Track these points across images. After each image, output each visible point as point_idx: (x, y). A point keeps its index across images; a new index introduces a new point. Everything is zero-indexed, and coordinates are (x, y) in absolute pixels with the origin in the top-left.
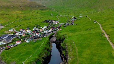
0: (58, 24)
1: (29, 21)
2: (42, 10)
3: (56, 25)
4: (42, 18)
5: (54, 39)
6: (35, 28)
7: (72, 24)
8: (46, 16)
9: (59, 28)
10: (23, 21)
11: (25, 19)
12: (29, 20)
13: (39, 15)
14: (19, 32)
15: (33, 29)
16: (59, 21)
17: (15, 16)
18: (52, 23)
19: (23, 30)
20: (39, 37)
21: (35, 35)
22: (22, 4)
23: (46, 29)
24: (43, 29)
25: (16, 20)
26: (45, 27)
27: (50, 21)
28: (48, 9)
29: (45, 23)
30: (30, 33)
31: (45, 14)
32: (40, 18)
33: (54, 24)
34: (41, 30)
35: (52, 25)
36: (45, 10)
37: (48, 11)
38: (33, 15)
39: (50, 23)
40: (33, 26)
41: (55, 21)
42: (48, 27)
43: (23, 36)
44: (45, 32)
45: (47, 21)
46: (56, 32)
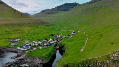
0: (61, 37)
1: (38, 36)
2: (47, 26)
3: (59, 38)
4: (48, 33)
5: (58, 47)
6: (44, 40)
7: (71, 37)
8: (51, 31)
9: (61, 40)
10: (33, 35)
11: (34, 33)
12: (38, 34)
13: (45, 30)
14: (33, 43)
15: (43, 41)
16: (62, 35)
17: (26, 32)
18: (56, 36)
19: (36, 41)
20: (48, 45)
21: (44, 44)
22: (31, 21)
23: (51, 41)
24: (50, 41)
25: (28, 35)
26: (51, 39)
27: (54, 35)
28: (52, 25)
29: (51, 37)
30: (41, 43)
31: (50, 30)
32: (47, 33)
33: (58, 37)
34: (48, 42)
35: (56, 38)
36: (49, 26)
37: (52, 27)
38: (40, 31)
39: (55, 36)
40: (42, 39)
41: (59, 35)
42: (53, 39)
43: (37, 45)
44: (51, 42)
45: (52, 35)
46: (59, 42)
